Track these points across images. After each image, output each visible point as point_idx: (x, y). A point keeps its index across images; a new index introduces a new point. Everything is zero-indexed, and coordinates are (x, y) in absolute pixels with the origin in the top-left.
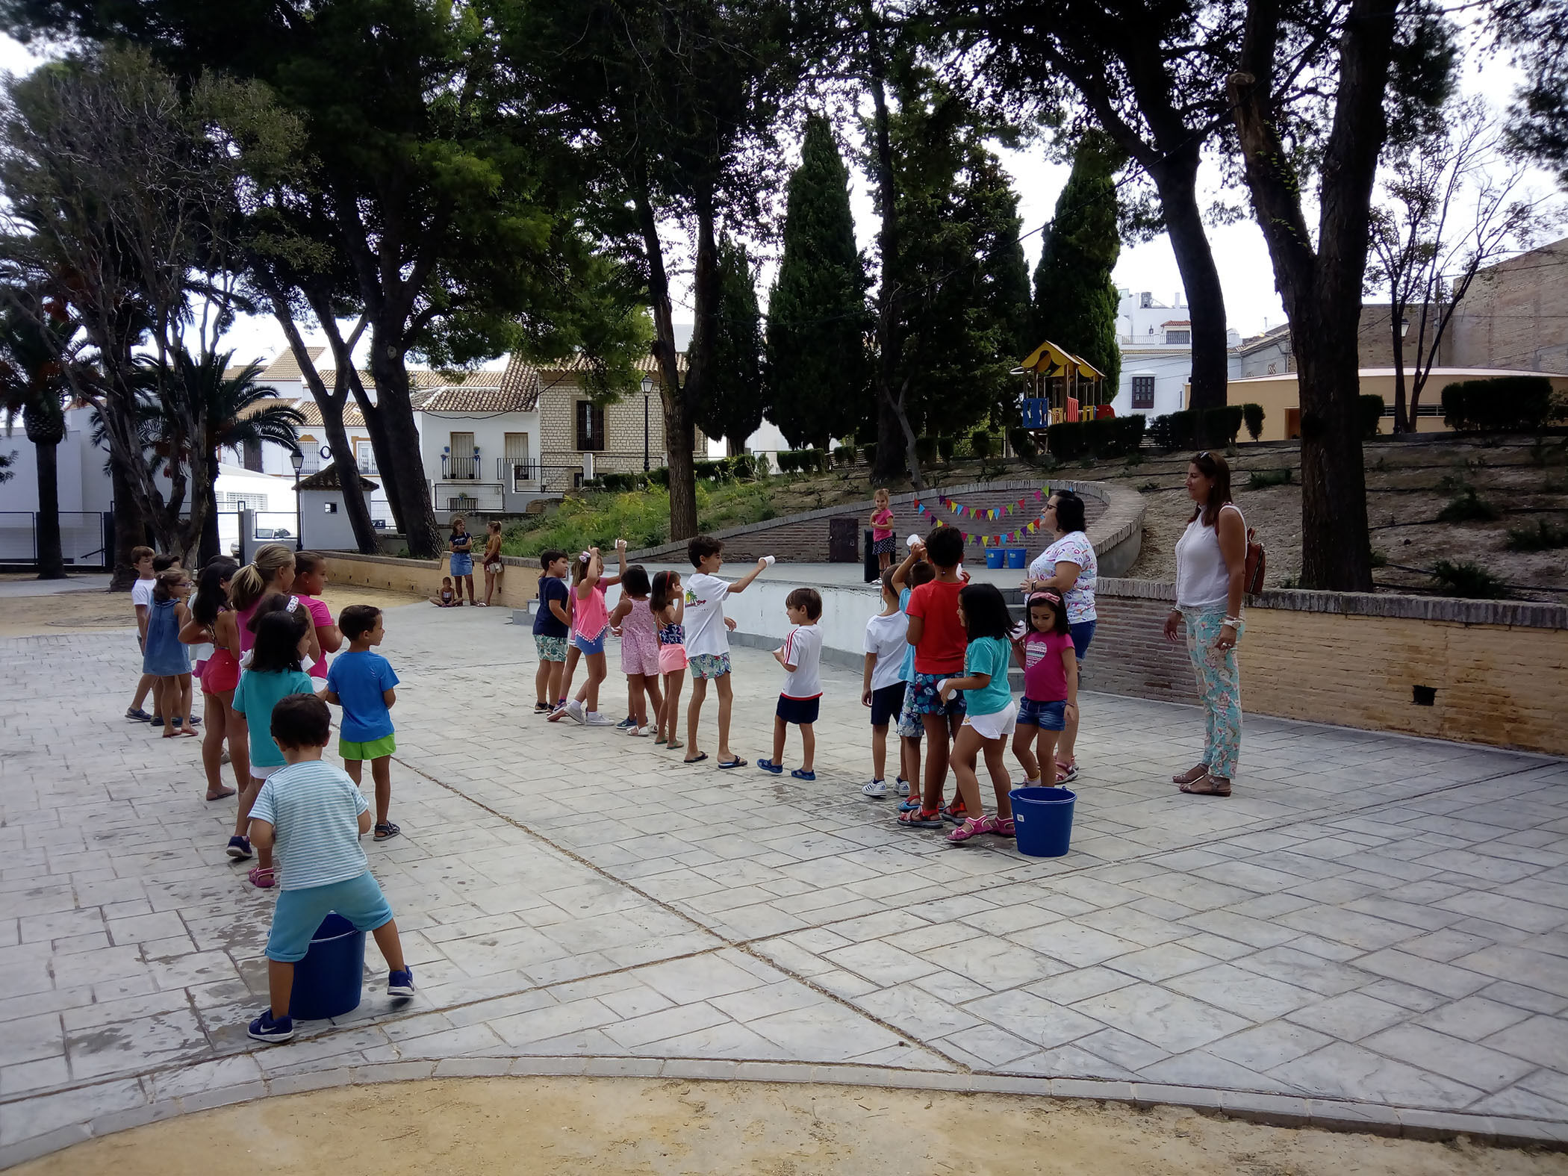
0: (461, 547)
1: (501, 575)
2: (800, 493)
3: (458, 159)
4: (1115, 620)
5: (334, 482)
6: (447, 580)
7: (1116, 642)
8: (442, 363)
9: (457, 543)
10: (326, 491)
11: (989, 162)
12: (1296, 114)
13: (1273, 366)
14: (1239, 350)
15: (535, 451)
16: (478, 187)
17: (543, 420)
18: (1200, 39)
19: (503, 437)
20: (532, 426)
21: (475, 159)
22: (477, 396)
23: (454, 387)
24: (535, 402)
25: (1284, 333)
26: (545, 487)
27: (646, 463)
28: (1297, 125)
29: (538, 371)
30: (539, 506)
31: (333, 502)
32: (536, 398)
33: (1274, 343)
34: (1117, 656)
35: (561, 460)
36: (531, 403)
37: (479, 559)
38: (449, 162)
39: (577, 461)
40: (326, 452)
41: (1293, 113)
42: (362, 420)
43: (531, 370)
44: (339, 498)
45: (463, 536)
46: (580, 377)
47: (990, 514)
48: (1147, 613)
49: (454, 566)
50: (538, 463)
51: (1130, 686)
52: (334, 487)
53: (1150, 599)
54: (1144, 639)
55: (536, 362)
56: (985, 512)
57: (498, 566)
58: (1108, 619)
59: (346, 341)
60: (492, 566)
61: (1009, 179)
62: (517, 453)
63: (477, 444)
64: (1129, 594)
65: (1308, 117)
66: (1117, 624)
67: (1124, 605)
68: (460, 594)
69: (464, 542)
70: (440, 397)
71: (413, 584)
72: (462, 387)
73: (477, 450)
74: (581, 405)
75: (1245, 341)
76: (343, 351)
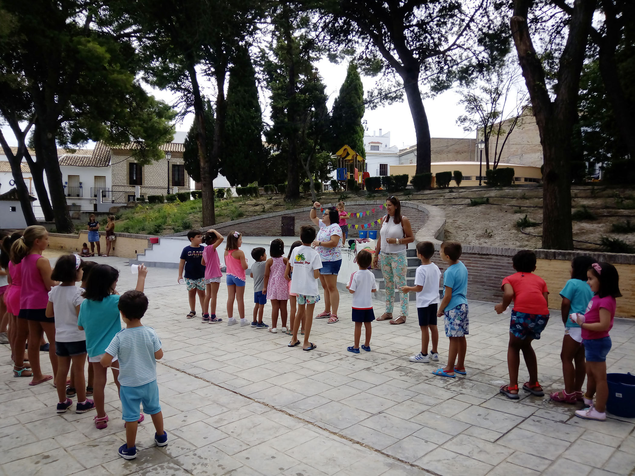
0: (94, 228)
1: (114, 241)
2: (252, 205)
3: (90, 45)
4: (477, 265)
5: (14, 197)
6: (85, 245)
7: (477, 276)
8: (65, 143)
9: (91, 226)
10: (11, 201)
11: (314, 71)
12: (450, 56)
13: (411, 160)
14: (398, 154)
15: (109, 184)
16: (99, 59)
17: (113, 171)
18: (414, 22)
19: (94, 178)
20: (107, 173)
21: (98, 46)
22: (81, 159)
23: (70, 155)
24: (109, 162)
25: (415, 148)
26: (114, 201)
27: (168, 191)
28: (450, 61)
29: (111, 148)
30: (116, 210)
31: (13, 206)
32: (109, 161)
33: (412, 152)
34: (477, 282)
35: (122, 189)
36: (107, 163)
37: (103, 234)
38: (86, 46)
39: (130, 189)
40: (12, 183)
41: (449, 56)
42: (29, 170)
43: (108, 148)
44: (18, 205)
45: (95, 222)
46: (133, 152)
47: (358, 215)
48: (495, 262)
49: (90, 237)
50: (110, 190)
51: (484, 296)
52: (15, 199)
53: (497, 255)
54: (493, 274)
55: (110, 144)
56: (355, 214)
57: (113, 237)
58: (472, 265)
59: (23, 131)
60: (110, 237)
61: (322, 79)
62: (100, 185)
63: (81, 181)
64: (485, 253)
65: (454, 58)
66: (477, 267)
67: (481, 258)
68: (93, 250)
69: (95, 226)
70: (63, 159)
71: (62, 245)
72: (74, 155)
73: (81, 183)
74: (131, 165)
75: (400, 150)
76: (20, 136)
